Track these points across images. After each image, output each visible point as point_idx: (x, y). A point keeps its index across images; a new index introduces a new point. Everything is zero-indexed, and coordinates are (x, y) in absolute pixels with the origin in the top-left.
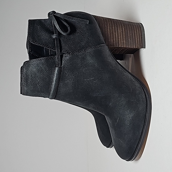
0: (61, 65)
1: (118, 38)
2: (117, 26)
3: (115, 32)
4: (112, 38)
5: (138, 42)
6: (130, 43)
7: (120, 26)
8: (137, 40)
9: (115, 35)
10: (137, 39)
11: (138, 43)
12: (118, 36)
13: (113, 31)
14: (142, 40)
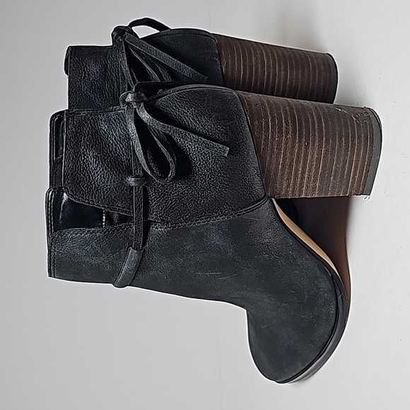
0: (144, 244)
1: (303, 178)
2: (308, 144)
3: (298, 162)
4: (286, 178)
5: (353, 183)
6: (333, 187)
7: (317, 144)
8: (354, 178)
9: (297, 170)
10: (355, 174)
11: (352, 186)
12: (303, 173)
13: (293, 159)
14: (366, 176)
